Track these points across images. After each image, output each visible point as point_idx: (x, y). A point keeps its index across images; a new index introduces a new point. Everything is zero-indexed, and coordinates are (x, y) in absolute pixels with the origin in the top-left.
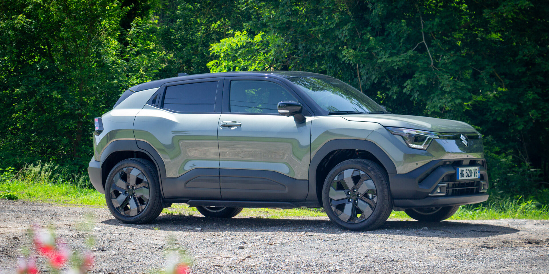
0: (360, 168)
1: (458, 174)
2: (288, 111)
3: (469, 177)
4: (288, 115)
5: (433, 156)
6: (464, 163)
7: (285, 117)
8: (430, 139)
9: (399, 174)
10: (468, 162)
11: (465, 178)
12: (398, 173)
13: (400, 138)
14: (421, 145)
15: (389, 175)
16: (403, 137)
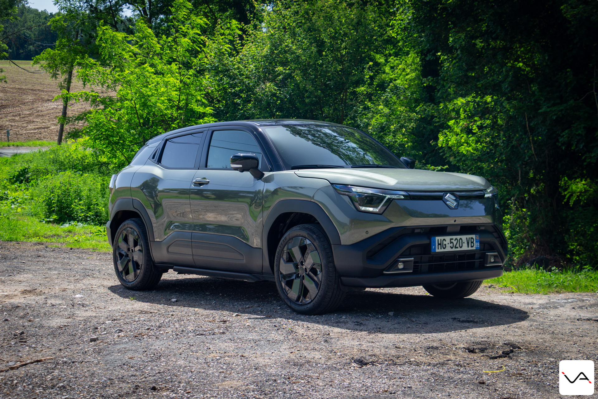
0: (307, 236)
1: (435, 245)
2: (241, 166)
3: (456, 248)
4: (242, 170)
5: (391, 222)
6: (449, 230)
7: (237, 172)
8: (389, 199)
9: (343, 245)
10: (458, 229)
11: (448, 249)
12: (343, 243)
13: (347, 199)
14: (377, 207)
15: (332, 246)
16: (350, 198)
